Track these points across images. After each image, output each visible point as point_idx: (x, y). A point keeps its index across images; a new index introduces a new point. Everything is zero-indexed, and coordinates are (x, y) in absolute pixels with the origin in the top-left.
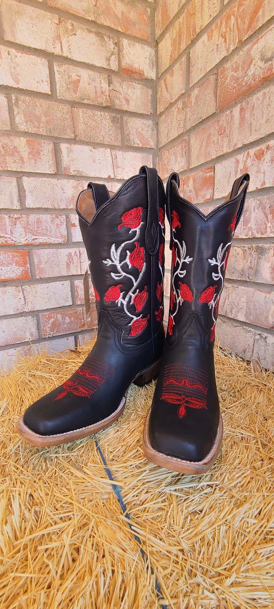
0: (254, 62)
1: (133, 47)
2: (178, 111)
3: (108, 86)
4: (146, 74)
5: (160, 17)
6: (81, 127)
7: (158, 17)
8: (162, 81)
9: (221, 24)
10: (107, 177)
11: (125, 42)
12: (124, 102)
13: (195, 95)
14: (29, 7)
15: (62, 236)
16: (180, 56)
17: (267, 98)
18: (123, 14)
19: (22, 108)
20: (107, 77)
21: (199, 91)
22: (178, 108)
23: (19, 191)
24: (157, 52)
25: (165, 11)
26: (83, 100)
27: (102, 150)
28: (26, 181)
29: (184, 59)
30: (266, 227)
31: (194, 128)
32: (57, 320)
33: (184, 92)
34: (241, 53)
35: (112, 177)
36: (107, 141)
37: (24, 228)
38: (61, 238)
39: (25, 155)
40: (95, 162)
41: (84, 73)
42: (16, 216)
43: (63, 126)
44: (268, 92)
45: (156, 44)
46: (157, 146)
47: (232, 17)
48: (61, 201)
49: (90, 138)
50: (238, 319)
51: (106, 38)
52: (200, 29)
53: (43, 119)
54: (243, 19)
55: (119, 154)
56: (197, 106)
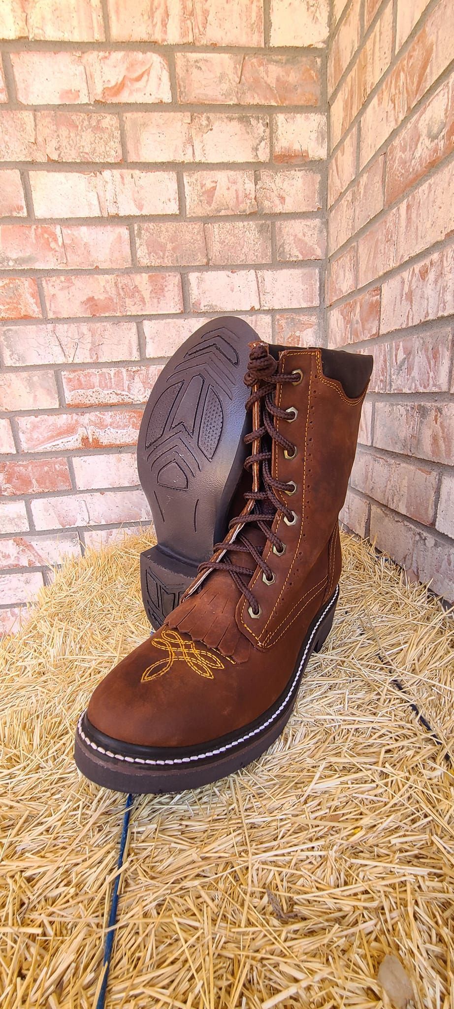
0: (421, 139)
1: (292, 122)
2: (347, 205)
3: (254, 185)
4: (311, 154)
5: (333, 69)
6: (216, 248)
7: (331, 70)
8: (333, 161)
9: (391, 82)
10: (248, 309)
11: (281, 118)
12: (277, 201)
13: (364, 183)
14: (156, 114)
16: (351, 125)
17: (433, 191)
18: (278, 80)
19: (145, 238)
20: (253, 173)
21: (368, 178)
22: (348, 201)
23: (139, 338)
26: (220, 212)
27: (243, 272)
28: (147, 325)
29: (354, 130)
30: (429, 376)
31: (363, 230)
33: (353, 178)
34: (409, 126)
35: (257, 307)
36: (251, 259)
37: (143, 383)
39: (147, 295)
40: (233, 291)
41: (222, 176)
42: (134, 369)
43: (192, 251)
44: (434, 183)
45: (327, 107)
46: (326, 255)
47: (402, 74)
49: (228, 260)
50: (399, 511)
51: (253, 122)
52: (371, 88)
53: (169, 246)
54: (412, 77)
55: (268, 274)
56: (366, 200)
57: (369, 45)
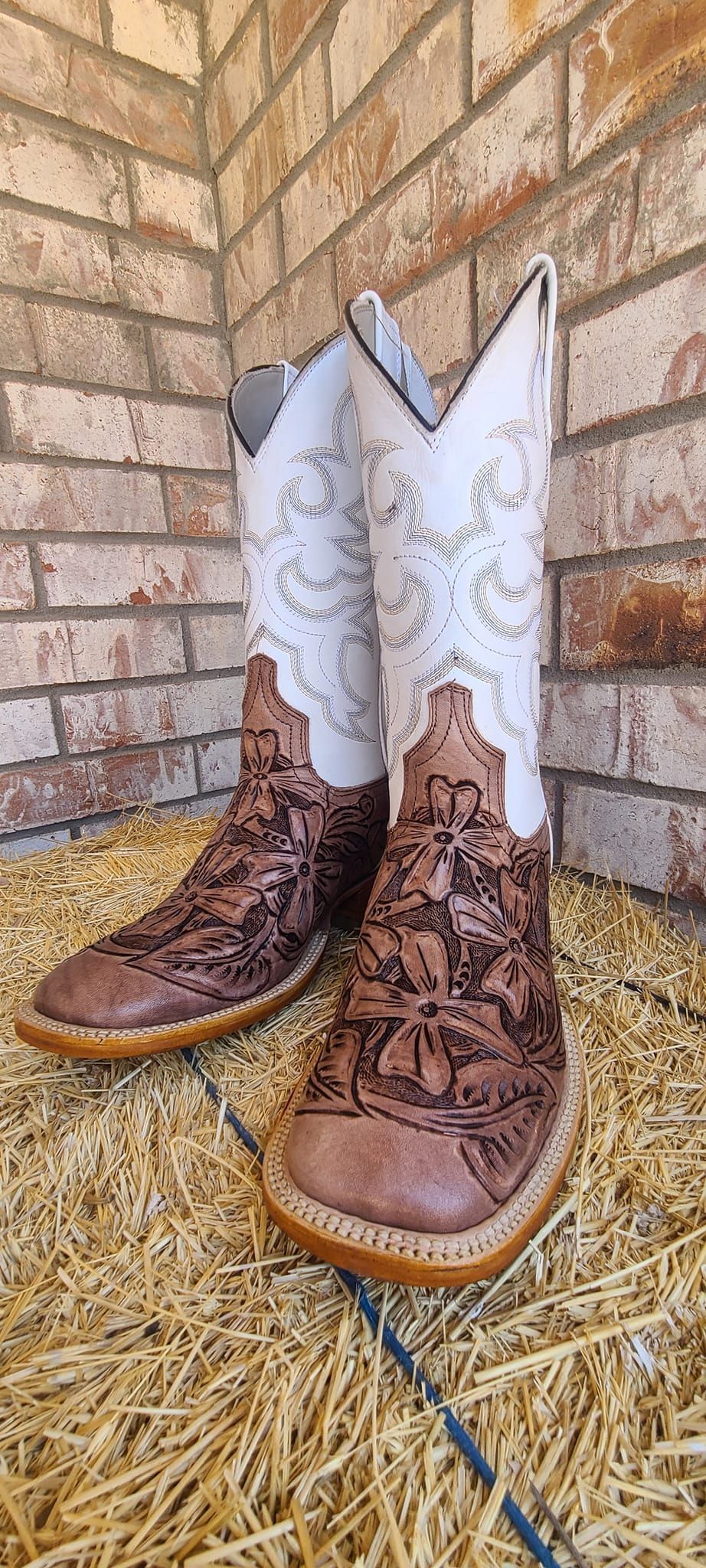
0: (393, 239)
1: (160, 179)
2: (268, 322)
3: (109, 260)
4: (195, 238)
5: (217, 121)
6: (52, 348)
7: (213, 121)
8: (233, 256)
9: (332, 156)
10: (121, 459)
11: (142, 167)
12: (150, 296)
13: (298, 291)
15: (22, 594)
16: (263, 208)
17: (421, 309)
18: (131, 107)
20: (106, 238)
21: (305, 284)
22: (270, 316)
24: (216, 191)
25: (225, 112)
26: (53, 288)
27: (106, 398)
29: (270, 214)
32: (22, 791)
33: (276, 282)
34: (370, 219)
35: (135, 459)
36: (116, 379)
38: (20, 598)
40: (90, 426)
41: (53, 232)
43: (8, 344)
44: (422, 297)
45: (211, 174)
47: (349, 148)
48: (14, 513)
49: (76, 373)
51: (97, 157)
52: (295, 159)
54: (368, 155)
55: (148, 408)
56: (305, 314)
57: (284, 98)
